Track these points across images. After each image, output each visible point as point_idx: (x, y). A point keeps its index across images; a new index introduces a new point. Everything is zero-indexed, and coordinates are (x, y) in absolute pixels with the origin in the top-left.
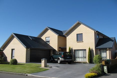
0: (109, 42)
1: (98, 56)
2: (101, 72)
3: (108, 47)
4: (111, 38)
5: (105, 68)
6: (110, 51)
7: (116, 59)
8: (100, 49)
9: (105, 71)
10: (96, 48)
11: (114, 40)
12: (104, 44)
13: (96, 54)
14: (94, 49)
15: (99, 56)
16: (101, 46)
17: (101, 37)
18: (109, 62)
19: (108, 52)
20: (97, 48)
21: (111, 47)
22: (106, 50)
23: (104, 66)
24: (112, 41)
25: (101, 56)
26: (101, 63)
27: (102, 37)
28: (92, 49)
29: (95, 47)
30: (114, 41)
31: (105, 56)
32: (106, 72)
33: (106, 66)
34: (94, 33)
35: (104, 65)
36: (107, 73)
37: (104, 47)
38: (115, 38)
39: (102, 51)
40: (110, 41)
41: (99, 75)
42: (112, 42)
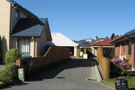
0: (36, 26)
1: (13, 50)
2: (12, 79)
3: (32, 35)
4: (41, 19)
5: (21, 72)
6: (36, 43)
7: (44, 56)
8: (19, 39)
9: (20, 77)
10: (11, 36)
11: (44, 23)
12: (26, 30)
13: (10, 48)
14: (7, 38)
15: (16, 51)
16: (21, 32)
17: (23, 16)
18: (28, 62)
19: (32, 44)
20: (13, 35)
21: (39, 35)
22: (29, 40)
23: (20, 68)
24: (42, 24)
25: (19, 51)
26: (15, 63)
27: (25, 17)
28: (4, 38)
29: (10, 34)
30: (45, 25)
31: (26, 52)
32: (21, 79)
33: (22, 69)
34: (10, 6)
35: (20, 66)
36: (23, 81)
37: (26, 35)
38: (47, 19)
39: (22, 41)
40: (38, 24)
41: (7, 85)
42: (40, 26)
